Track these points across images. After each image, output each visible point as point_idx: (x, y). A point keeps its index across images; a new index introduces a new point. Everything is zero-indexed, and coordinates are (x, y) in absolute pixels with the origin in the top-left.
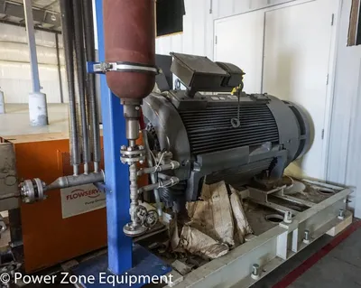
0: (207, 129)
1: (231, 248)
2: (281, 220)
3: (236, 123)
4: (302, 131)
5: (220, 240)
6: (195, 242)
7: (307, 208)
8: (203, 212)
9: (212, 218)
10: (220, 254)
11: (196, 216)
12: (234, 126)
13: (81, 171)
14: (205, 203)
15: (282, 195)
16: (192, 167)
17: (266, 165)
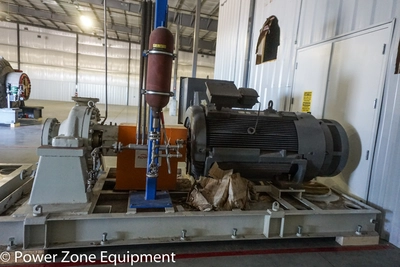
0: (224, 131)
1: (214, 209)
3: (252, 131)
4: (337, 147)
5: (211, 204)
6: (197, 201)
8: (213, 187)
9: (216, 191)
11: (207, 187)
12: (249, 132)
13: (140, 143)
14: (215, 181)
15: (300, 198)
16: (207, 154)
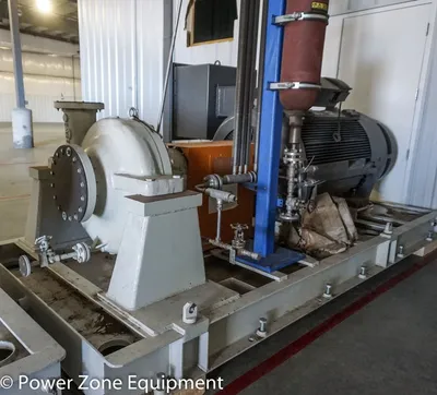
1: (348, 246)
2: (382, 231)
3: (337, 138)
5: (336, 242)
6: (313, 241)
7: (400, 225)
10: (341, 250)
12: (336, 140)
17: (355, 182)
